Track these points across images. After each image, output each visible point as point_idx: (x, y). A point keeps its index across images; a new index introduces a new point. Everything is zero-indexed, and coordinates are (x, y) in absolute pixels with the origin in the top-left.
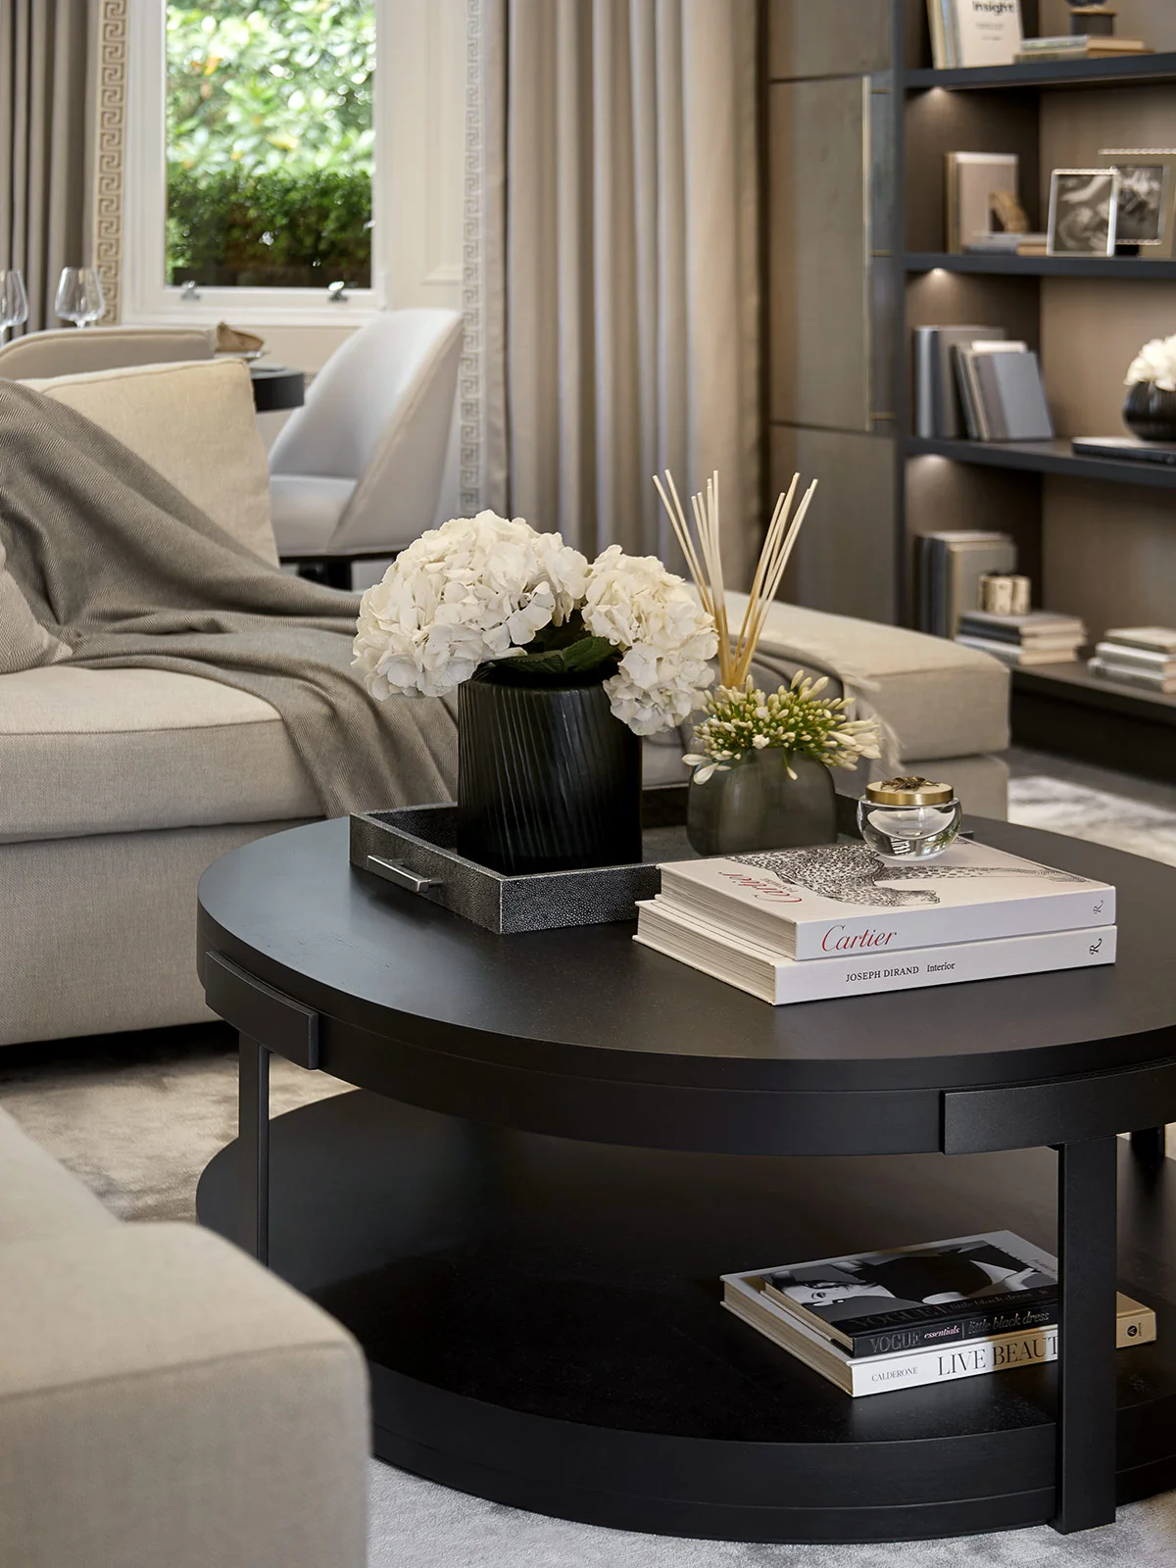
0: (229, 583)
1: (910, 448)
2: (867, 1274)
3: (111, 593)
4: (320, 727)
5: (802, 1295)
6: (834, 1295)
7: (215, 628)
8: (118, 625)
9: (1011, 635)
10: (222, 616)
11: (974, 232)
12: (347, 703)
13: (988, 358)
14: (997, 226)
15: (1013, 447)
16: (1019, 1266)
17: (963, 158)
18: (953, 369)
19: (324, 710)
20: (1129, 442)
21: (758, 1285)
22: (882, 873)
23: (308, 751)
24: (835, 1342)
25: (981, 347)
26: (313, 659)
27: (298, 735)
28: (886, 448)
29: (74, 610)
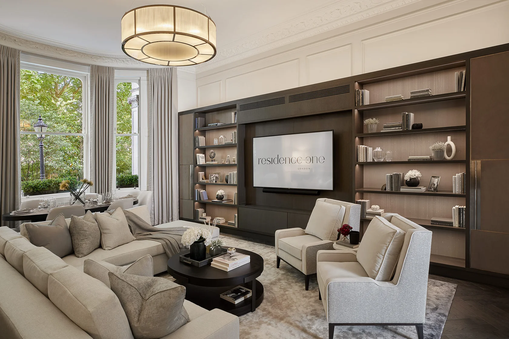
0: (150, 229)
1: (195, 201)
2: (232, 293)
3: (138, 231)
4: (165, 244)
5: (228, 296)
6: (231, 295)
7: (151, 234)
8: (140, 235)
9: (205, 219)
10: (151, 233)
11: (201, 180)
12: (167, 242)
13: (202, 192)
14: (203, 179)
15: (205, 201)
16: (243, 289)
17: (200, 173)
18: (199, 194)
19: (165, 242)
20: (216, 200)
21: (224, 295)
22: (231, 257)
23: (164, 247)
24: (233, 300)
25: (201, 191)
26: (163, 237)
27: (163, 245)
28: (193, 201)
29: (134, 234)
